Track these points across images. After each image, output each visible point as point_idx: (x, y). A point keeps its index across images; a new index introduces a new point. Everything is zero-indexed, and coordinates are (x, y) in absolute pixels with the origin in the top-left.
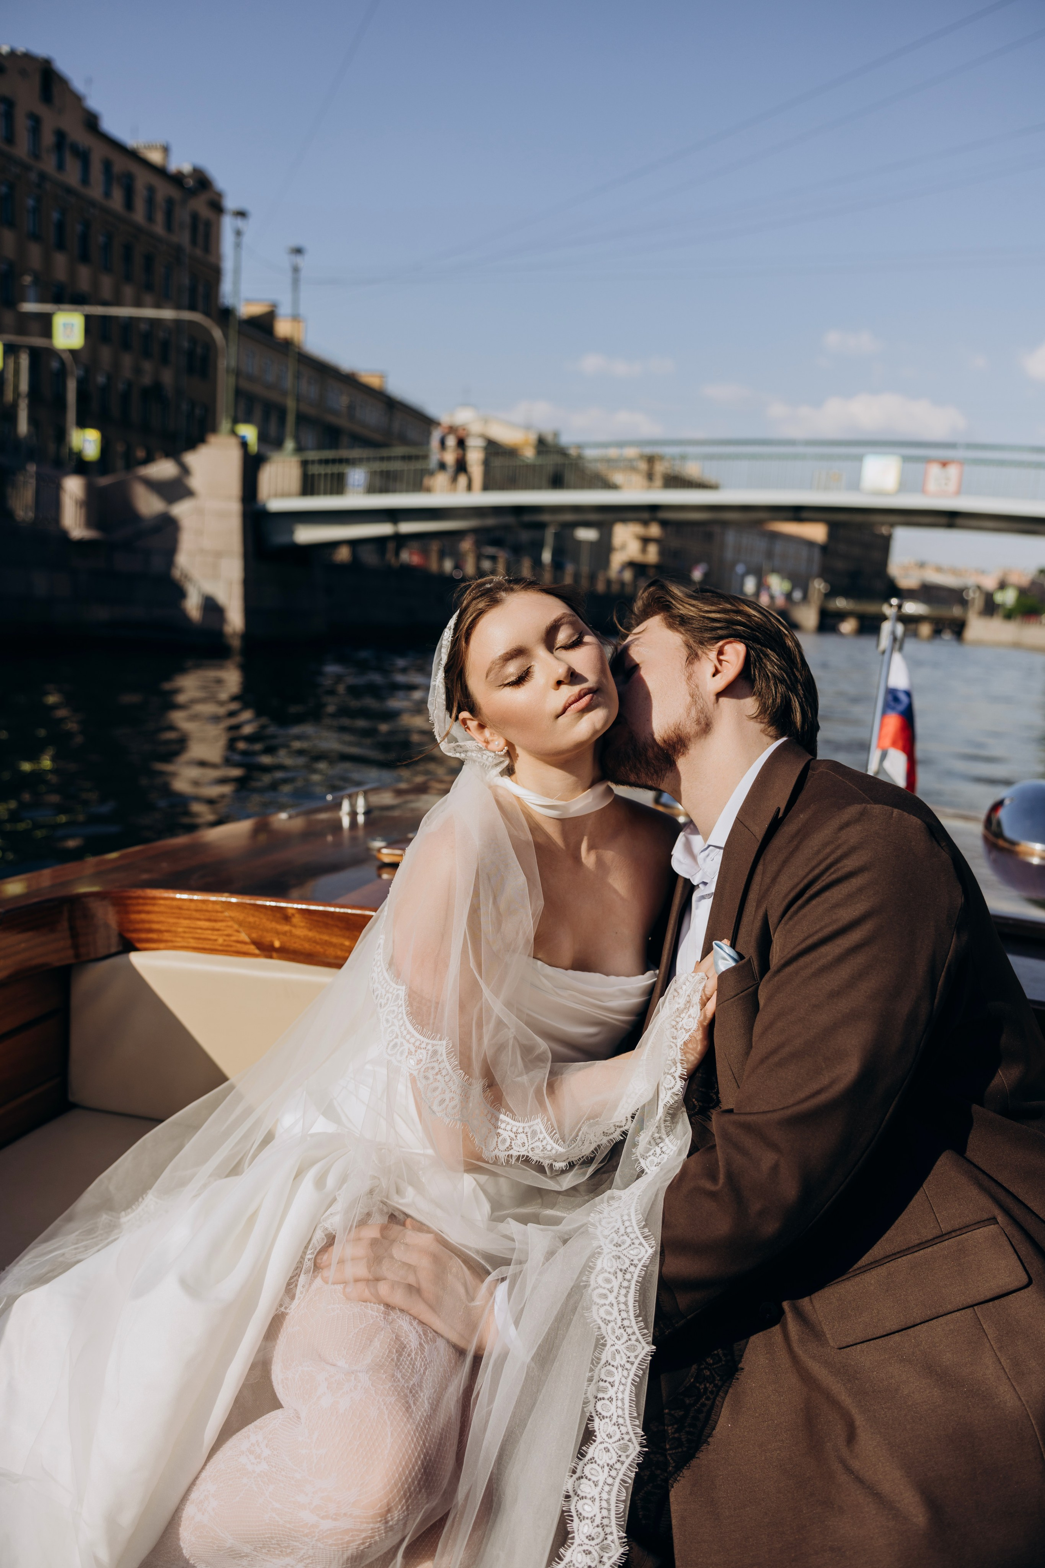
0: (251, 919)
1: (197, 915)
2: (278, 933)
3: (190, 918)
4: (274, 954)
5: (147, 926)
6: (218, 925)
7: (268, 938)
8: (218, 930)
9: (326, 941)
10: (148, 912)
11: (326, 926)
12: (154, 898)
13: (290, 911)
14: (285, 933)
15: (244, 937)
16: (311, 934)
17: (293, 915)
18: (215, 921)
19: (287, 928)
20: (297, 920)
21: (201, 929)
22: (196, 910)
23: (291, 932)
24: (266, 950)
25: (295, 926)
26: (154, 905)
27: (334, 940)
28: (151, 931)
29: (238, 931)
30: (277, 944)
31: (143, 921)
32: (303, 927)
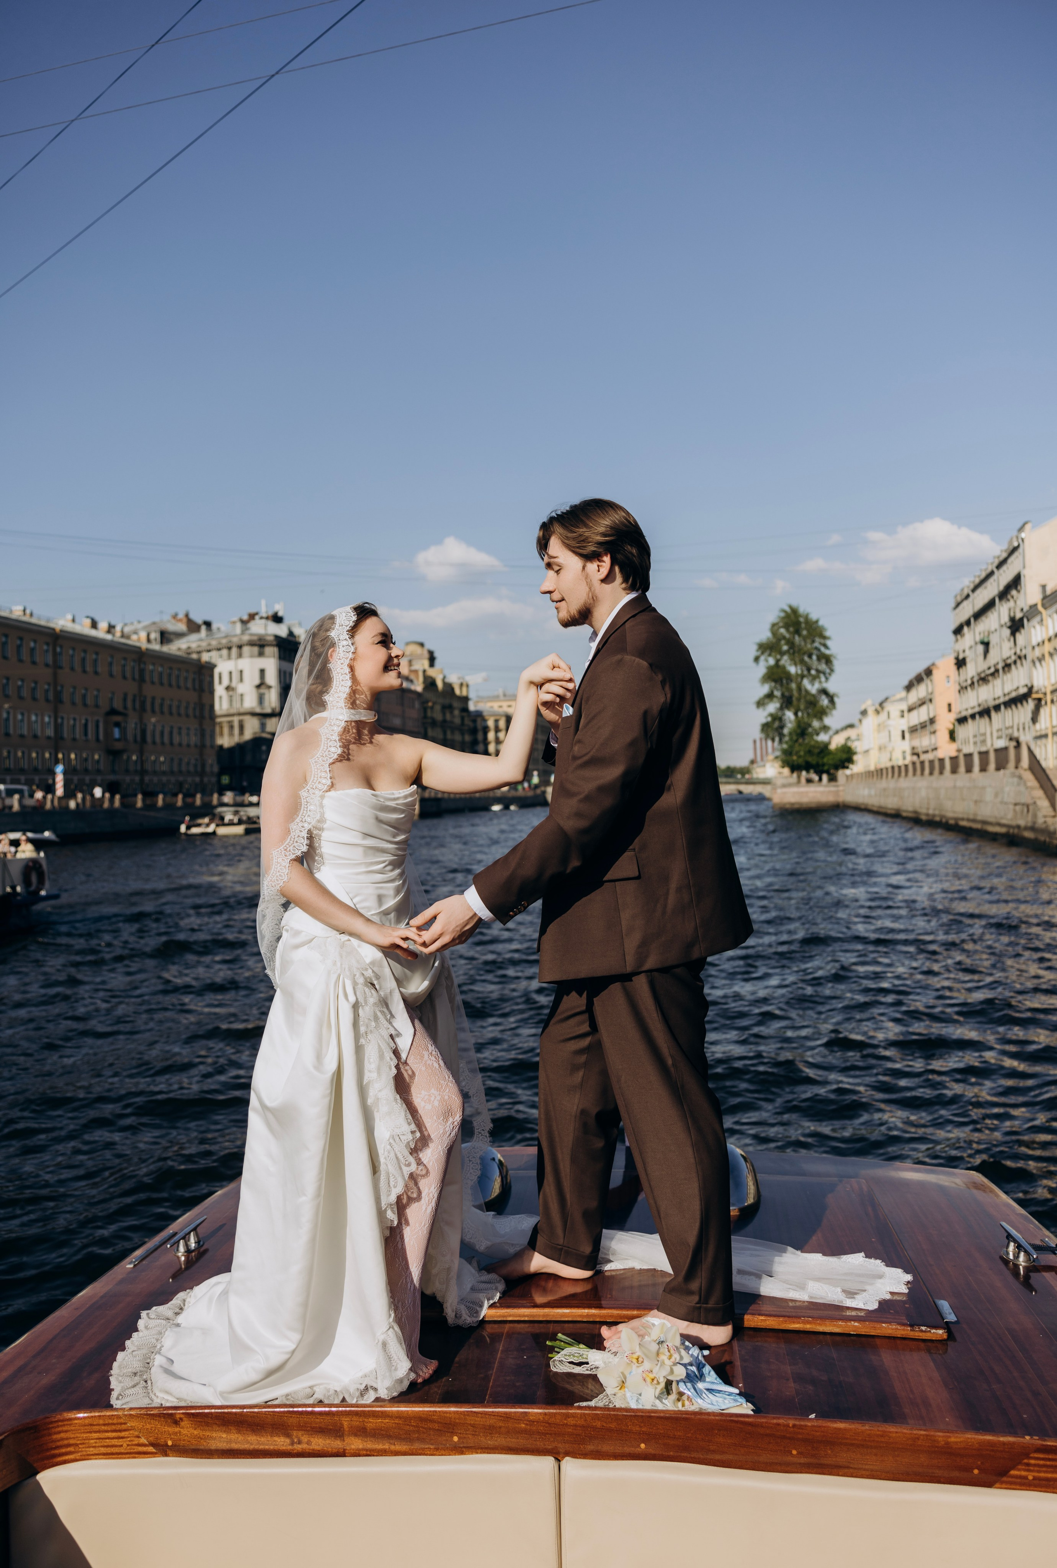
0: (148, 1426)
1: (106, 1428)
2: (170, 1435)
3: (99, 1432)
4: (169, 1452)
5: (66, 1442)
6: (123, 1434)
7: (163, 1439)
8: (122, 1438)
9: (207, 1436)
10: (66, 1431)
11: (207, 1424)
12: (70, 1419)
13: (178, 1416)
14: (176, 1434)
15: (143, 1440)
16: (196, 1432)
17: (181, 1419)
18: (120, 1431)
19: (177, 1429)
20: (185, 1423)
21: (109, 1438)
22: (104, 1425)
23: (180, 1432)
24: (162, 1449)
25: (183, 1428)
26: (70, 1425)
27: (214, 1434)
28: (69, 1445)
29: (139, 1437)
30: (170, 1443)
31: (62, 1439)
32: (190, 1428)
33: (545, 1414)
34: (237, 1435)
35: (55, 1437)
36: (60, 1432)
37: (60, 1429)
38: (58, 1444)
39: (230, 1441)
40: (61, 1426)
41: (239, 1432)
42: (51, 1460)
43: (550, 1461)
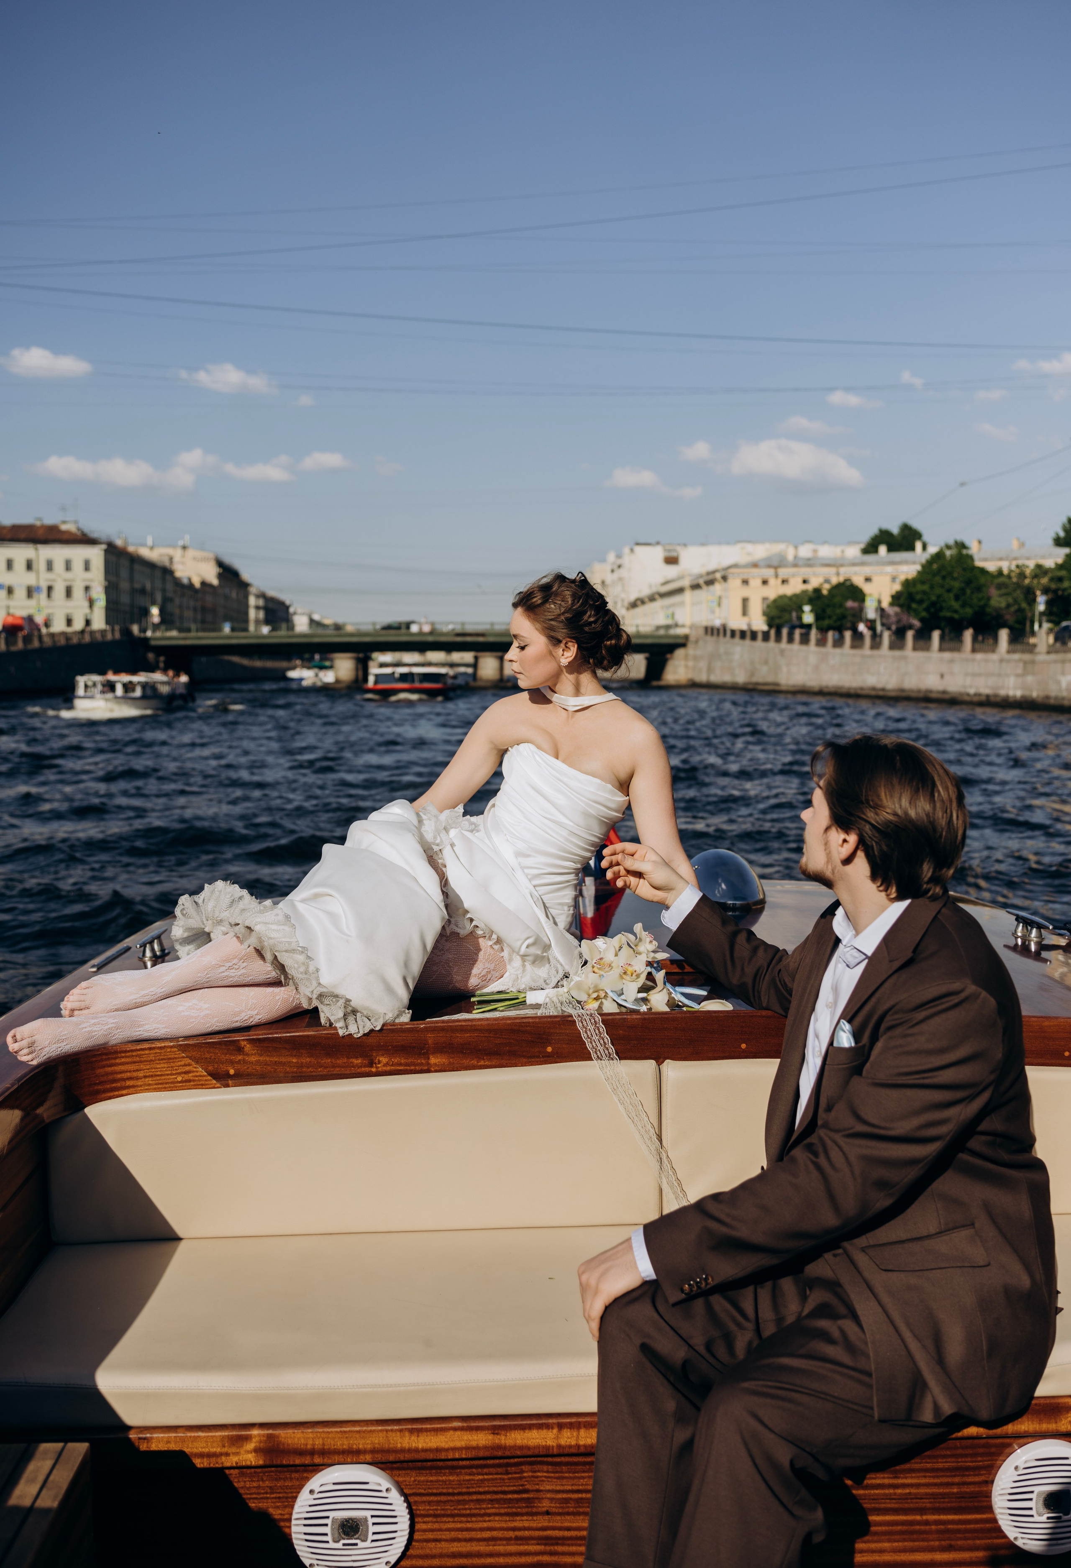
0: (208, 1056)
1: (156, 1060)
2: (232, 1063)
4: (230, 1081)
5: (111, 1077)
6: (176, 1066)
7: (223, 1068)
8: (176, 1070)
9: (276, 1062)
10: (111, 1065)
13: (242, 1043)
14: (239, 1062)
15: (201, 1071)
16: (261, 1059)
17: (245, 1045)
18: (174, 1062)
19: (240, 1057)
20: (248, 1049)
21: (160, 1071)
22: (155, 1057)
23: (244, 1060)
24: (222, 1079)
25: (248, 1055)
26: (115, 1058)
27: (283, 1060)
29: (195, 1068)
30: (232, 1072)
31: (107, 1074)
32: (255, 1054)
33: (645, 1019)
34: (308, 1059)
35: (99, 1071)
36: (104, 1067)
37: (105, 1063)
38: (102, 1079)
39: (301, 1066)
40: (106, 1060)
41: (311, 1056)
42: (98, 1096)
43: (653, 1063)
